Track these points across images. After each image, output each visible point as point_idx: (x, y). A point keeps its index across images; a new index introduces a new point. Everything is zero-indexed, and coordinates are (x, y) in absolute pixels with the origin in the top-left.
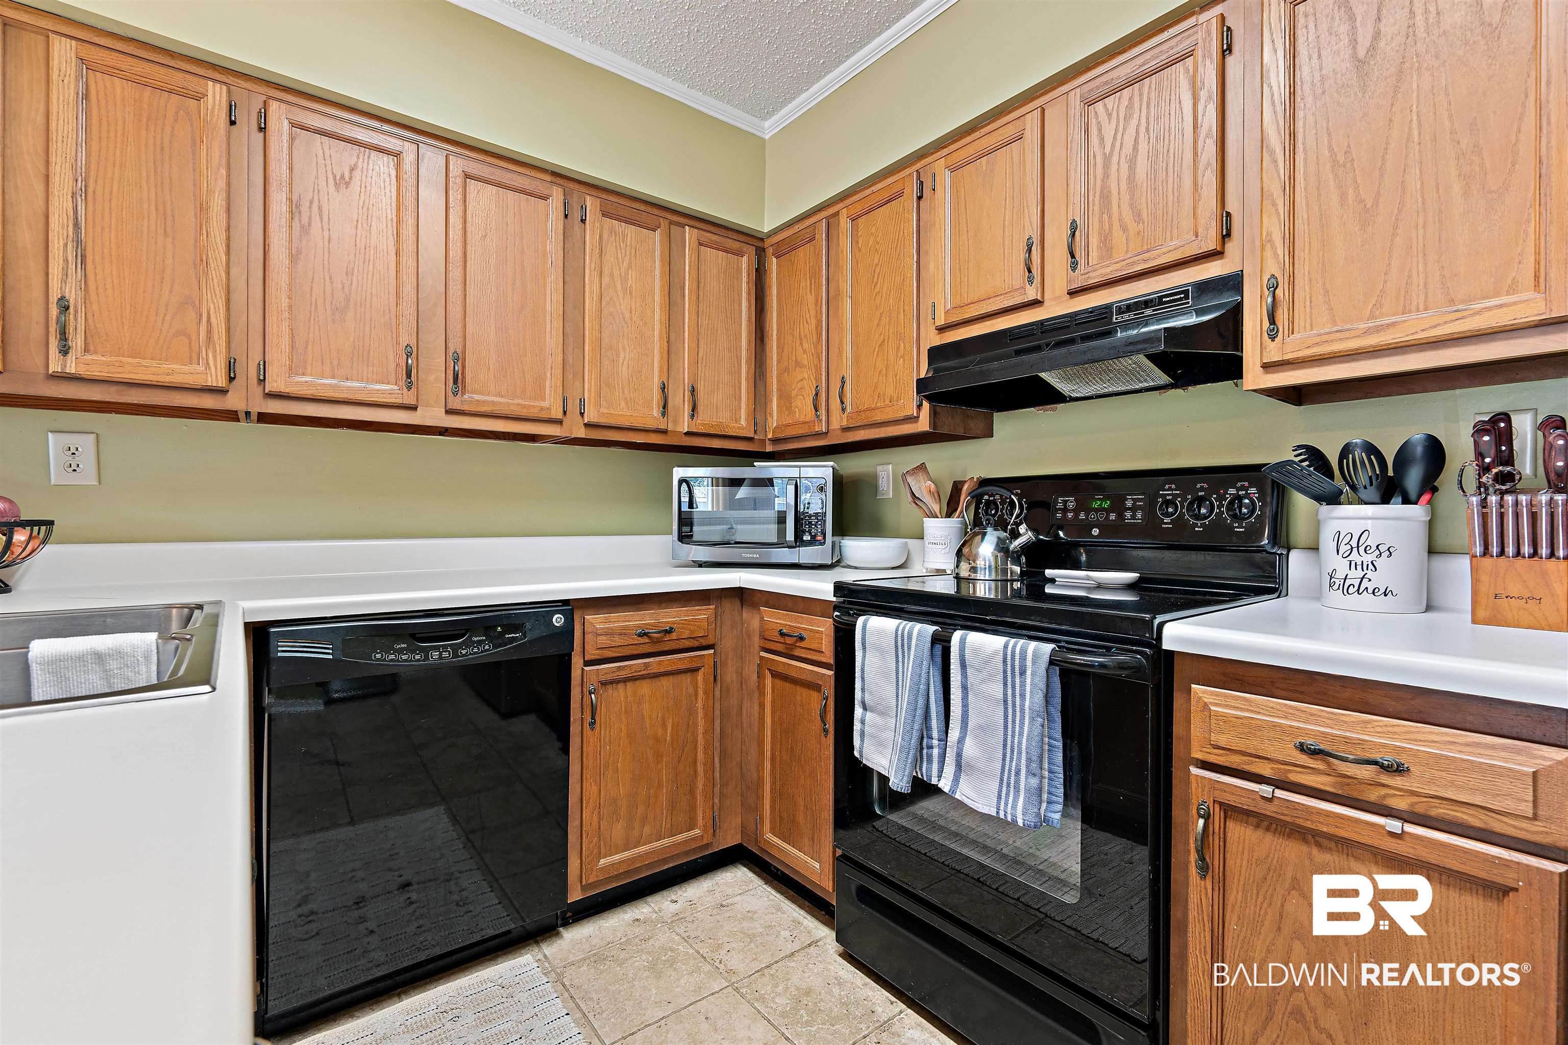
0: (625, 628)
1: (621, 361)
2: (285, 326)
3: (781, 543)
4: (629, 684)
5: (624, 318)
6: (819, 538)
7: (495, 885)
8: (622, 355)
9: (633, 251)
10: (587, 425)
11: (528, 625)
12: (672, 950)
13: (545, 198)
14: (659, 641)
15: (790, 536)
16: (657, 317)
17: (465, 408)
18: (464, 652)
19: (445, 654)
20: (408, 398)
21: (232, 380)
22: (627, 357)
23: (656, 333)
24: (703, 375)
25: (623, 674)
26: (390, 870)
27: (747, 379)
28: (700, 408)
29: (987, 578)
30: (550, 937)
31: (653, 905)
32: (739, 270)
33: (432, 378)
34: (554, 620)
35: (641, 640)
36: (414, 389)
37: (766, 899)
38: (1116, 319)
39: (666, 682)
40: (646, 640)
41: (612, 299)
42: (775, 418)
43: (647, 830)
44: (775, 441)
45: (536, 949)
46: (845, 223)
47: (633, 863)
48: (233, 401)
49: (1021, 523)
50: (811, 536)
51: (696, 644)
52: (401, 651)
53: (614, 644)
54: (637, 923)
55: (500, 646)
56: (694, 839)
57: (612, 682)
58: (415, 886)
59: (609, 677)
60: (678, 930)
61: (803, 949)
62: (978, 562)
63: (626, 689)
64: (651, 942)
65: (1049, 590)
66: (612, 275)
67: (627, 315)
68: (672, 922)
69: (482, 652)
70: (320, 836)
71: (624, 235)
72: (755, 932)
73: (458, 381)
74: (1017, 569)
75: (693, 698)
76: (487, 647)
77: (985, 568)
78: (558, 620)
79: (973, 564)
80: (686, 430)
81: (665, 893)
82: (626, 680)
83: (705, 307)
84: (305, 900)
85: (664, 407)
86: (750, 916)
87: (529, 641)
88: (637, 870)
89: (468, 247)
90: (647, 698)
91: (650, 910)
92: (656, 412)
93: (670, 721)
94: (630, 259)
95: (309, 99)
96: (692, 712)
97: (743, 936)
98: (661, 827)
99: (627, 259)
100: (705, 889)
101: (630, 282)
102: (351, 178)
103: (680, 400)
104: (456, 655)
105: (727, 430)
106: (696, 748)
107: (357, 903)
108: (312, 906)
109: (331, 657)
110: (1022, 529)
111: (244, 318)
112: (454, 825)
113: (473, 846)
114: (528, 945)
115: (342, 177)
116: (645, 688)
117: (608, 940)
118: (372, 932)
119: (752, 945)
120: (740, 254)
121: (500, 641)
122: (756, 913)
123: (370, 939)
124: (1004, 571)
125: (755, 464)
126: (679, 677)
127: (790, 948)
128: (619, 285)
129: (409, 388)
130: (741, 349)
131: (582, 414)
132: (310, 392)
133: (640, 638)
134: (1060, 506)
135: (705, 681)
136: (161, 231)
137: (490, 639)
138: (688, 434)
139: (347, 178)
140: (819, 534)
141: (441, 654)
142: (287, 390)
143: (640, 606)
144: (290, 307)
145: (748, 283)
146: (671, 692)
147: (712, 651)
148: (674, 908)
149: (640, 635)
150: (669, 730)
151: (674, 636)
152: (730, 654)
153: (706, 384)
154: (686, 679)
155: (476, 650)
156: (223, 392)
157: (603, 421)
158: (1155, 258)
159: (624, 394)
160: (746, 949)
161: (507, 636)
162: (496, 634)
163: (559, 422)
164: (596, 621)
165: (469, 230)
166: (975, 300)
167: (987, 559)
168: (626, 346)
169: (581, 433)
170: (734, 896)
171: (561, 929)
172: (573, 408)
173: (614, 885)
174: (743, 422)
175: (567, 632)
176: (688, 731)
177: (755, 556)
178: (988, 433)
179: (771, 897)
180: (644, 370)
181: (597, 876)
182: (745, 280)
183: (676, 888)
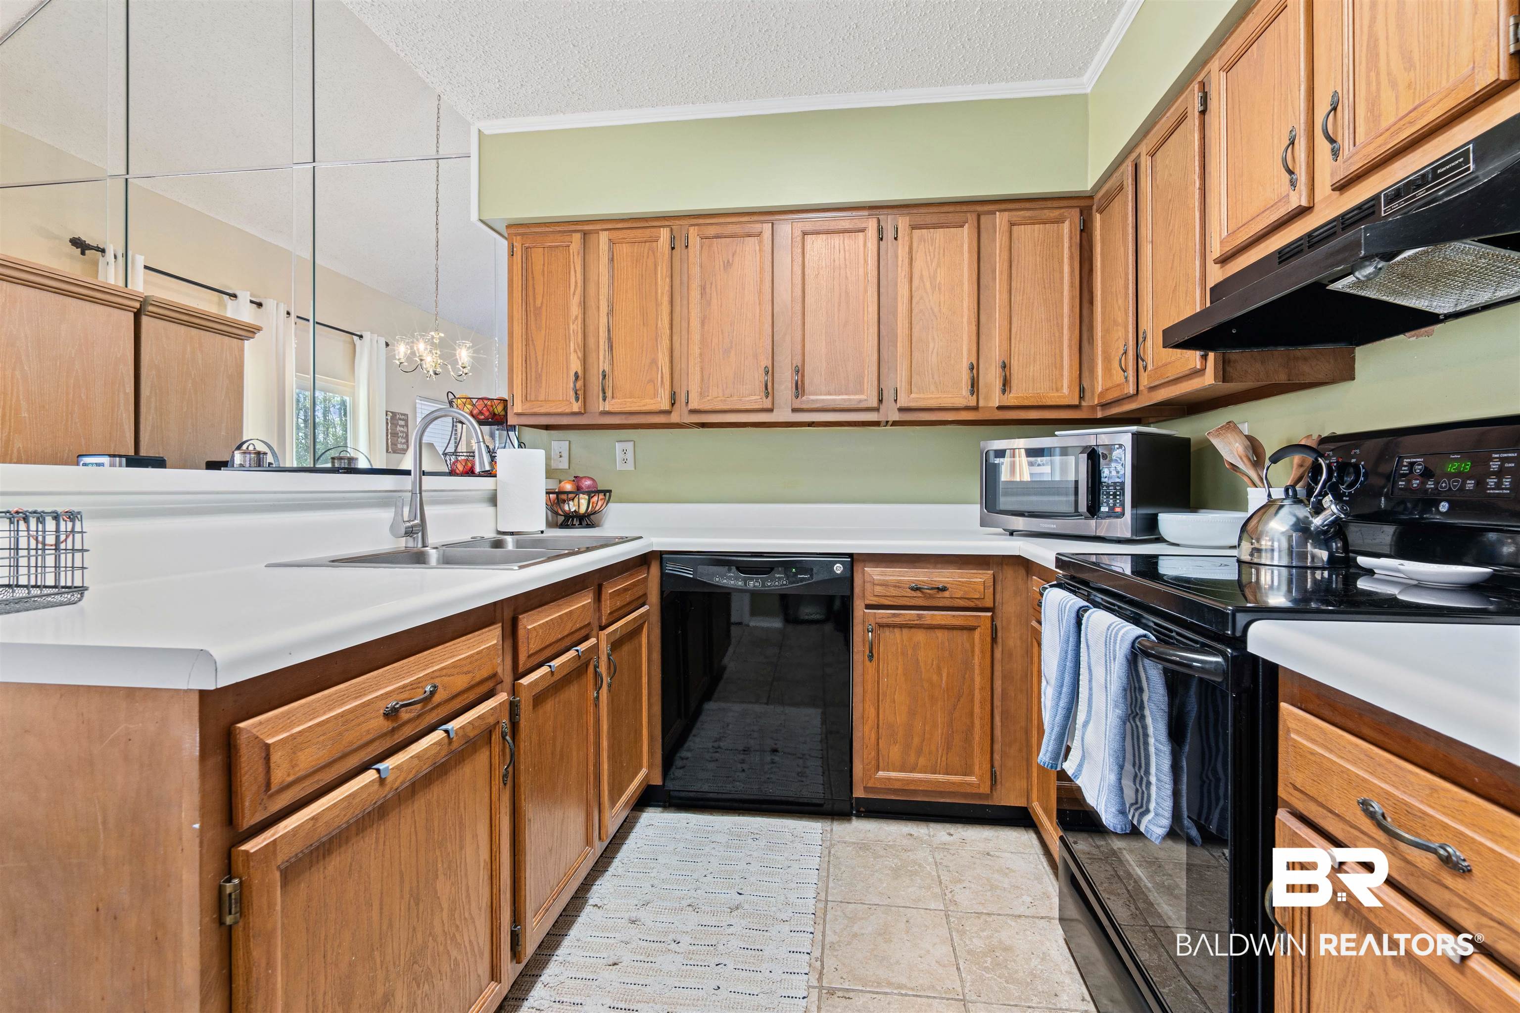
0: (899, 582)
1: (930, 350)
2: (698, 369)
3: (1076, 513)
4: (905, 631)
5: (933, 312)
6: (1118, 510)
7: (827, 773)
8: (931, 345)
9: (942, 251)
10: (901, 410)
11: (815, 570)
12: (920, 865)
13: (862, 230)
14: (931, 597)
15: (1083, 507)
16: (965, 304)
17: (804, 406)
18: (769, 584)
19: (757, 584)
20: (767, 404)
21: (673, 405)
22: (936, 346)
23: (965, 320)
24: (1017, 349)
25: (897, 620)
26: (772, 738)
27: (1070, 346)
28: (1014, 382)
29: (1276, 563)
30: (843, 819)
31: (931, 830)
32: (1060, 238)
33: (783, 387)
34: (835, 568)
35: (914, 594)
36: (770, 398)
37: (1033, 866)
38: (1385, 212)
39: (939, 634)
40: (919, 594)
41: (921, 298)
42: (1100, 383)
43: (922, 761)
44: (1104, 406)
45: (829, 823)
46: (1145, 163)
47: (908, 784)
48: (674, 418)
49: (1326, 494)
50: (1110, 507)
51: (972, 604)
52: (730, 578)
53: (888, 594)
54: (909, 837)
55: (794, 583)
56: (970, 784)
57: (888, 626)
58: (780, 754)
59: (885, 621)
60: (936, 854)
61: (1033, 917)
62: (1263, 542)
63: (902, 634)
64: (909, 853)
65: (1363, 584)
66: (921, 277)
67: (936, 310)
68: (937, 848)
69: (781, 585)
70: (745, 706)
71: (932, 239)
72: (999, 884)
73: (799, 389)
74: (1324, 555)
75: (970, 654)
76: (785, 583)
77: (1273, 550)
78: (838, 569)
79: (1256, 545)
80: (997, 405)
81: (948, 826)
82: (901, 626)
83: (1019, 284)
84: (719, 739)
85: (973, 386)
86: (1006, 872)
87: (815, 583)
88: (915, 792)
89: (806, 286)
90: (922, 645)
91: (927, 832)
92: (965, 390)
93: (946, 670)
94: (939, 259)
95: (710, 218)
96: (967, 665)
97: (986, 882)
98: (937, 763)
99: (936, 259)
100: (984, 836)
101: (938, 279)
102: (733, 261)
103: (991, 377)
104: (763, 585)
105: (1044, 400)
106: (972, 701)
107: (744, 751)
108: (722, 744)
109: (692, 576)
110: (1328, 500)
111: (679, 366)
112: (822, 724)
113: (827, 743)
114: (826, 818)
115: (728, 262)
116: (920, 636)
117: (880, 838)
118: (743, 770)
119: (989, 894)
120: (1059, 221)
121: (794, 579)
122: (1014, 872)
123: (740, 774)
124: (1303, 556)
125: (1056, 433)
126: (955, 632)
127: (1021, 910)
128: (928, 285)
129: (767, 397)
130: (1063, 316)
131: (896, 401)
132: (710, 407)
133: (913, 592)
134: (1405, 470)
135: (982, 641)
136: (642, 323)
137: (788, 577)
138: (1000, 408)
139: (731, 261)
140: (1118, 505)
141: (754, 584)
142: (699, 408)
143: (916, 564)
144: (701, 354)
145: (1070, 247)
146: (947, 644)
147: (989, 614)
148: (947, 838)
149: (912, 589)
150: (944, 678)
151: (946, 594)
152: (1013, 620)
153: (1021, 359)
154: (964, 635)
155: (777, 584)
156: (668, 412)
157: (913, 405)
158: (1423, 116)
159: (933, 378)
160: (981, 893)
161: (799, 576)
162: (791, 574)
163: (877, 410)
164: (874, 573)
165: (806, 273)
166: (1250, 218)
167: (1276, 539)
168: (936, 337)
169: (896, 417)
170: (1005, 851)
171: (854, 818)
172: (888, 396)
173: (893, 797)
174: (1065, 390)
175: (849, 579)
176: (964, 684)
177: (1052, 526)
178: (1349, 375)
179: (1040, 867)
180: (953, 355)
181: (875, 784)
182: (1066, 245)
183: (959, 826)
